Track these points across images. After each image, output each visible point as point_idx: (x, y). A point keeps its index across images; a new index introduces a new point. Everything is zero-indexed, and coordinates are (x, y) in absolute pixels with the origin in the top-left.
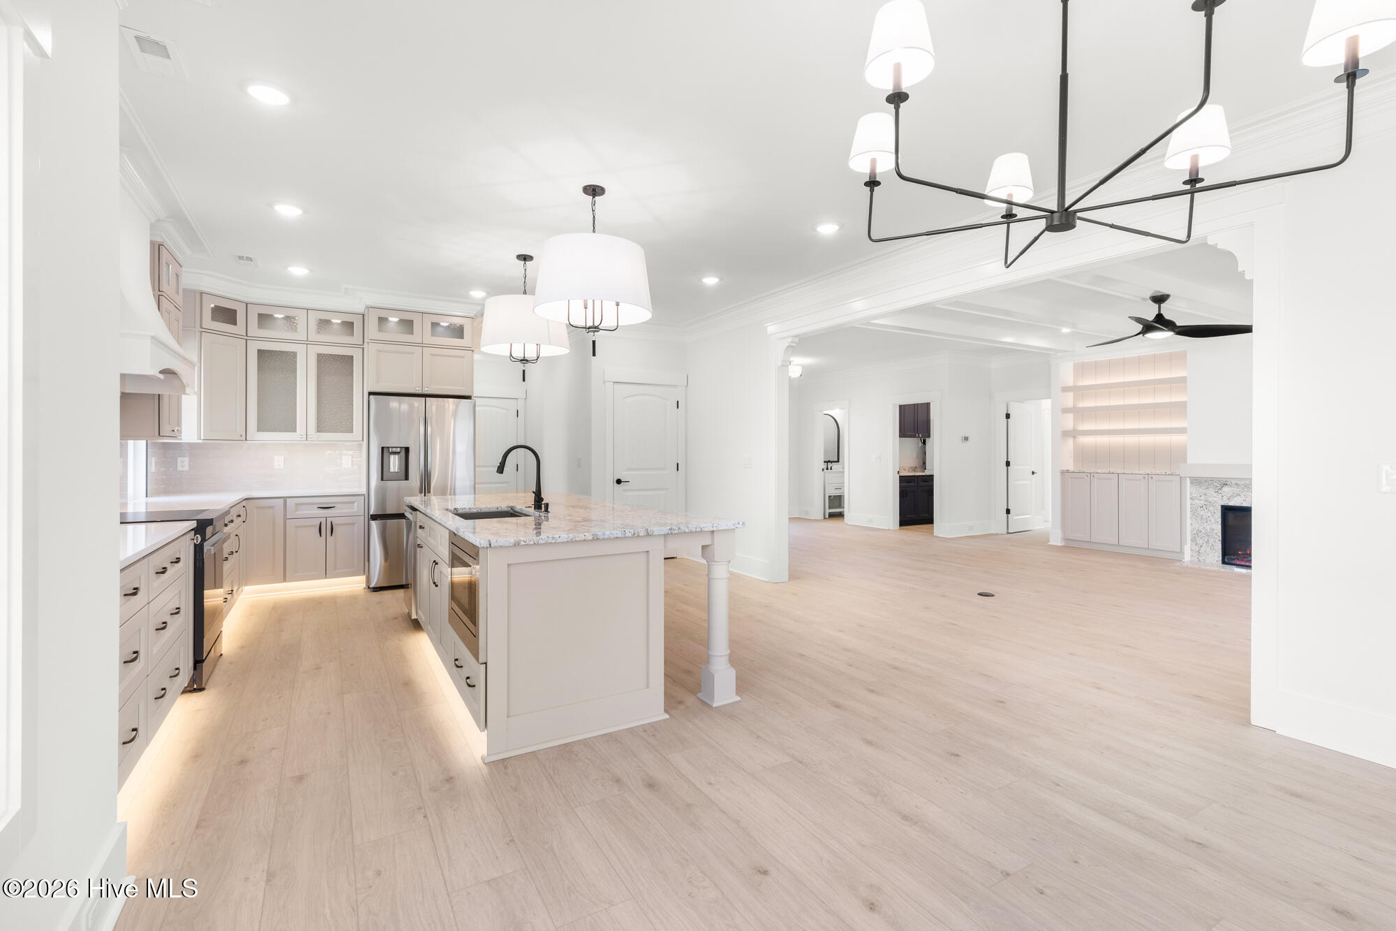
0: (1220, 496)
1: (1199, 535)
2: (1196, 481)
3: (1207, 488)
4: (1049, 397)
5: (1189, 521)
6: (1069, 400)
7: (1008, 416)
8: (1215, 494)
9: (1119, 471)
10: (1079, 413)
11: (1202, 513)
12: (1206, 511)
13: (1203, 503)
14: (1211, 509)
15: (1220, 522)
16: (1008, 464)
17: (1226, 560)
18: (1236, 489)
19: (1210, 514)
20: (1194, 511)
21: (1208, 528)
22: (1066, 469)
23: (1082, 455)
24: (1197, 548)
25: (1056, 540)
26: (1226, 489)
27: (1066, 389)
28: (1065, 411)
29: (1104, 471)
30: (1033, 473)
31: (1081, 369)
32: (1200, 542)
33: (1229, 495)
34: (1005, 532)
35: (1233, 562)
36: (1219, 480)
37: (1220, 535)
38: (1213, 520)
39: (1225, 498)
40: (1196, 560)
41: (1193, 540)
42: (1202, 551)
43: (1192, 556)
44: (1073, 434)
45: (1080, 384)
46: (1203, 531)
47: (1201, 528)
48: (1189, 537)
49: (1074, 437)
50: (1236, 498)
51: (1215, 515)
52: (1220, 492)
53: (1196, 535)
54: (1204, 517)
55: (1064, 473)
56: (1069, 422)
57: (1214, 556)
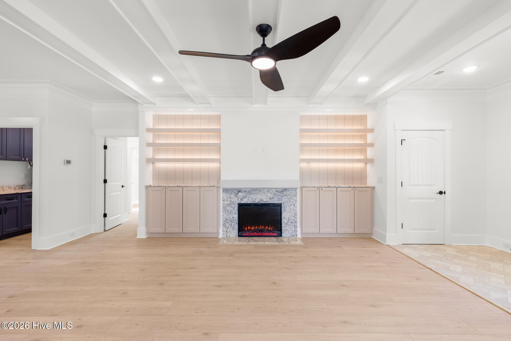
0: (237, 198)
1: (227, 221)
2: (226, 190)
3: (231, 194)
4: (137, 135)
5: (221, 214)
6: (150, 138)
7: (105, 147)
8: (235, 197)
9: (183, 185)
10: (157, 147)
11: (229, 208)
12: (231, 207)
13: (229, 202)
14: (233, 206)
15: (237, 213)
16: (105, 181)
17: (240, 234)
18: (244, 194)
19: (232, 209)
20: (224, 208)
21: (231, 217)
22: (149, 184)
23: (158, 175)
24: (225, 229)
25: (142, 234)
26: (240, 194)
27: (148, 130)
28: (148, 145)
29: (174, 185)
30: (123, 186)
31: (157, 118)
32: (227, 225)
33: (241, 197)
34: (103, 230)
35: (243, 235)
36: (237, 189)
37: (237, 220)
38: (234, 213)
39: (239, 199)
40: (225, 236)
41: (224, 225)
42: (228, 231)
43: (223, 234)
44: (152, 161)
45: (157, 127)
46: (229, 219)
47: (228, 217)
48: (221, 223)
49: (153, 163)
50: (245, 199)
51: (235, 209)
52: (237, 196)
53: (226, 221)
54: (229, 211)
55: (147, 187)
56: (150, 153)
57: (234, 233)
